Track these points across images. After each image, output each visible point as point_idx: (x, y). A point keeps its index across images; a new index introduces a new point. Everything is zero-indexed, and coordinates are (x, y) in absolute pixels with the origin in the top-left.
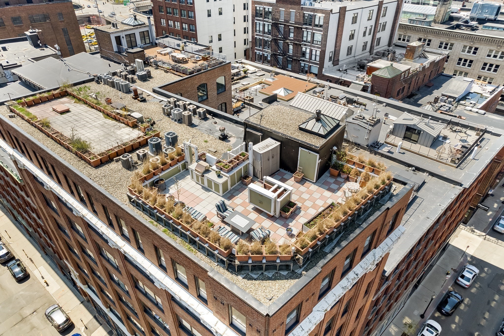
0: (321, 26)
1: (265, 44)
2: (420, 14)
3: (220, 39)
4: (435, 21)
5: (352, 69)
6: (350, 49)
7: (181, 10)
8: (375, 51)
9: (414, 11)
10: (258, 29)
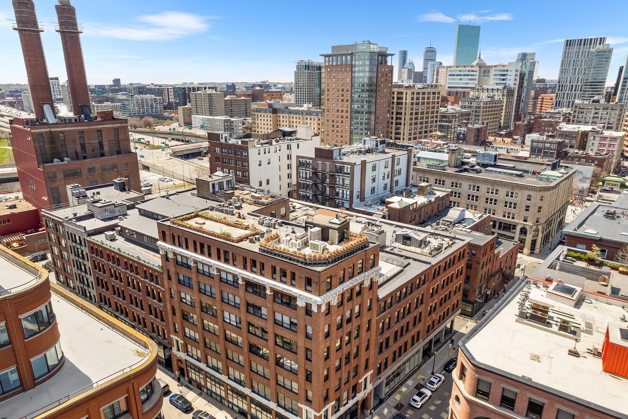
0: (348, 174)
1: (306, 187)
2: (437, 160)
3: (268, 184)
4: (449, 166)
5: (376, 204)
6: (373, 190)
7: (236, 161)
8: (394, 191)
9: (432, 158)
10: (301, 176)
